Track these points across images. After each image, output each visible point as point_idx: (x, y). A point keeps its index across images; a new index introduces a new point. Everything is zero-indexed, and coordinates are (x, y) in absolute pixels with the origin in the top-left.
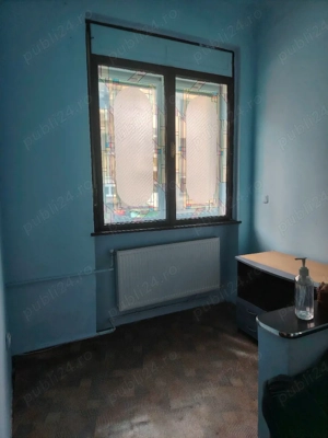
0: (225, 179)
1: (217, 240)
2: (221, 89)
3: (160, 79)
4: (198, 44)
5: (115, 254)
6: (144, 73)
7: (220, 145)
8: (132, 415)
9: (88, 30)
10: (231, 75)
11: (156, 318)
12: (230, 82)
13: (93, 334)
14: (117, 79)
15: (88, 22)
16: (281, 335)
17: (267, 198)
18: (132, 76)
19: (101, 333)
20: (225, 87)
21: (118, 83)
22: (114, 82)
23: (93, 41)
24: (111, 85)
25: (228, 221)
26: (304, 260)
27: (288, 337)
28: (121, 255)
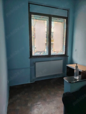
0: (65, 45)
1: (62, 61)
2: (64, 20)
3: (48, 18)
4: (58, 8)
5: (35, 63)
6: (43, 17)
7: (64, 35)
8: (37, 102)
9: (29, 6)
10: (67, 17)
11: (45, 80)
12: (67, 18)
13: (29, 82)
14: (36, 18)
15: (29, 4)
16: (69, 82)
17: (76, 50)
18: (40, 17)
19: (31, 82)
20: (65, 20)
21: (36, 19)
22: (35, 19)
23: (30, 9)
24: (34, 20)
25: (65, 56)
26: (77, 64)
27: (71, 83)
28: (37, 63)
